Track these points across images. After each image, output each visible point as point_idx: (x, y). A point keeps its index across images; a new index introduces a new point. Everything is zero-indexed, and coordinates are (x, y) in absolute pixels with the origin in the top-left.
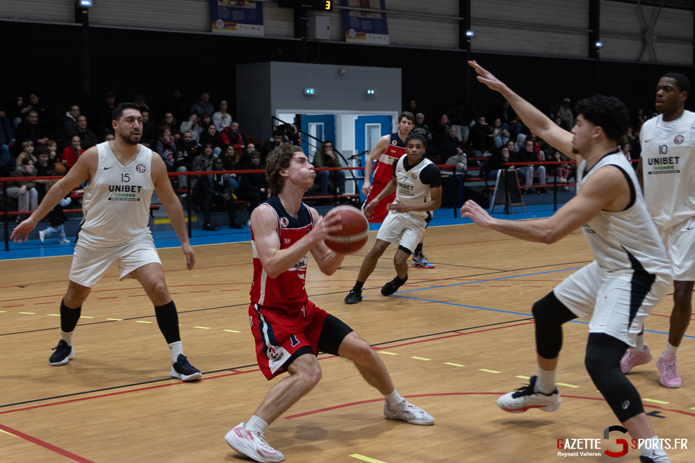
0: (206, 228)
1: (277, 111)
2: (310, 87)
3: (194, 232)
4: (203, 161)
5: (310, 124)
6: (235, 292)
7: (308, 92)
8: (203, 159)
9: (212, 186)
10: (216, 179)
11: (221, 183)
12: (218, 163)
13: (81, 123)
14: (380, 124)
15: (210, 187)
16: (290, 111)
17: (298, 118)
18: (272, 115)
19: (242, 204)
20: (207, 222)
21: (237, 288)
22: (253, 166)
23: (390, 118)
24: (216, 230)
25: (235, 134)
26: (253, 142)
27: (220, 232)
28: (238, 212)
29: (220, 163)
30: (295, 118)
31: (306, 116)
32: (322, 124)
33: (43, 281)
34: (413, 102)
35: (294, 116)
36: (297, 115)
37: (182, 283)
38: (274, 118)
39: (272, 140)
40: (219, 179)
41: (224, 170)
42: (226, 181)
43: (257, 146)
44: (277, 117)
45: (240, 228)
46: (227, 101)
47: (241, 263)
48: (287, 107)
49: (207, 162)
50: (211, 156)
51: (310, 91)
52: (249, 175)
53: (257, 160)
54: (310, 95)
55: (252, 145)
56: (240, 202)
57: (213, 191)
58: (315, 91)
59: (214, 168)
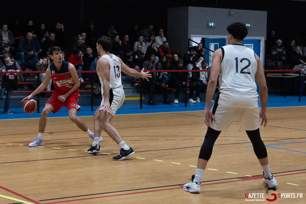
0: (149, 104)
1: (192, 36)
2: (212, 22)
3: (143, 106)
4: (149, 64)
5: (210, 44)
6: (174, 141)
7: (210, 24)
8: (149, 63)
9: (155, 79)
10: (158, 75)
11: (161, 77)
12: (159, 66)
13: (80, 41)
14: (253, 45)
15: (154, 80)
16: (198, 36)
17: (203, 40)
18: (189, 38)
19: (171, 90)
20: (150, 100)
21: (174, 139)
22: (179, 68)
23: (259, 41)
24: (156, 105)
25: (166, 49)
26: (177, 54)
27: (158, 106)
28: (169, 95)
29: (160, 66)
30: (201, 40)
31: (208, 39)
32: (218, 44)
33: (62, 131)
34: (274, 31)
35: (201, 39)
36: (202, 38)
37: (142, 135)
38: (190, 39)
39: (189, 53)
40: (159, 75)
41: (162, 70)
42: (163, 76)
43: (179, 56)
44: (191, 39)
45: (170, 104)
46: (163, 29)
47: (174, 124)
48: (197, 33)
49: (151, 65)
50: (154, 62)
51: (212, 24)
52: (176, 73)
53: (181, 65)
54: (211, 27)
55: (176, 55)
56: (170, 89)
57: (156, 82)
58: (215, 24)
59: (157, 69)
